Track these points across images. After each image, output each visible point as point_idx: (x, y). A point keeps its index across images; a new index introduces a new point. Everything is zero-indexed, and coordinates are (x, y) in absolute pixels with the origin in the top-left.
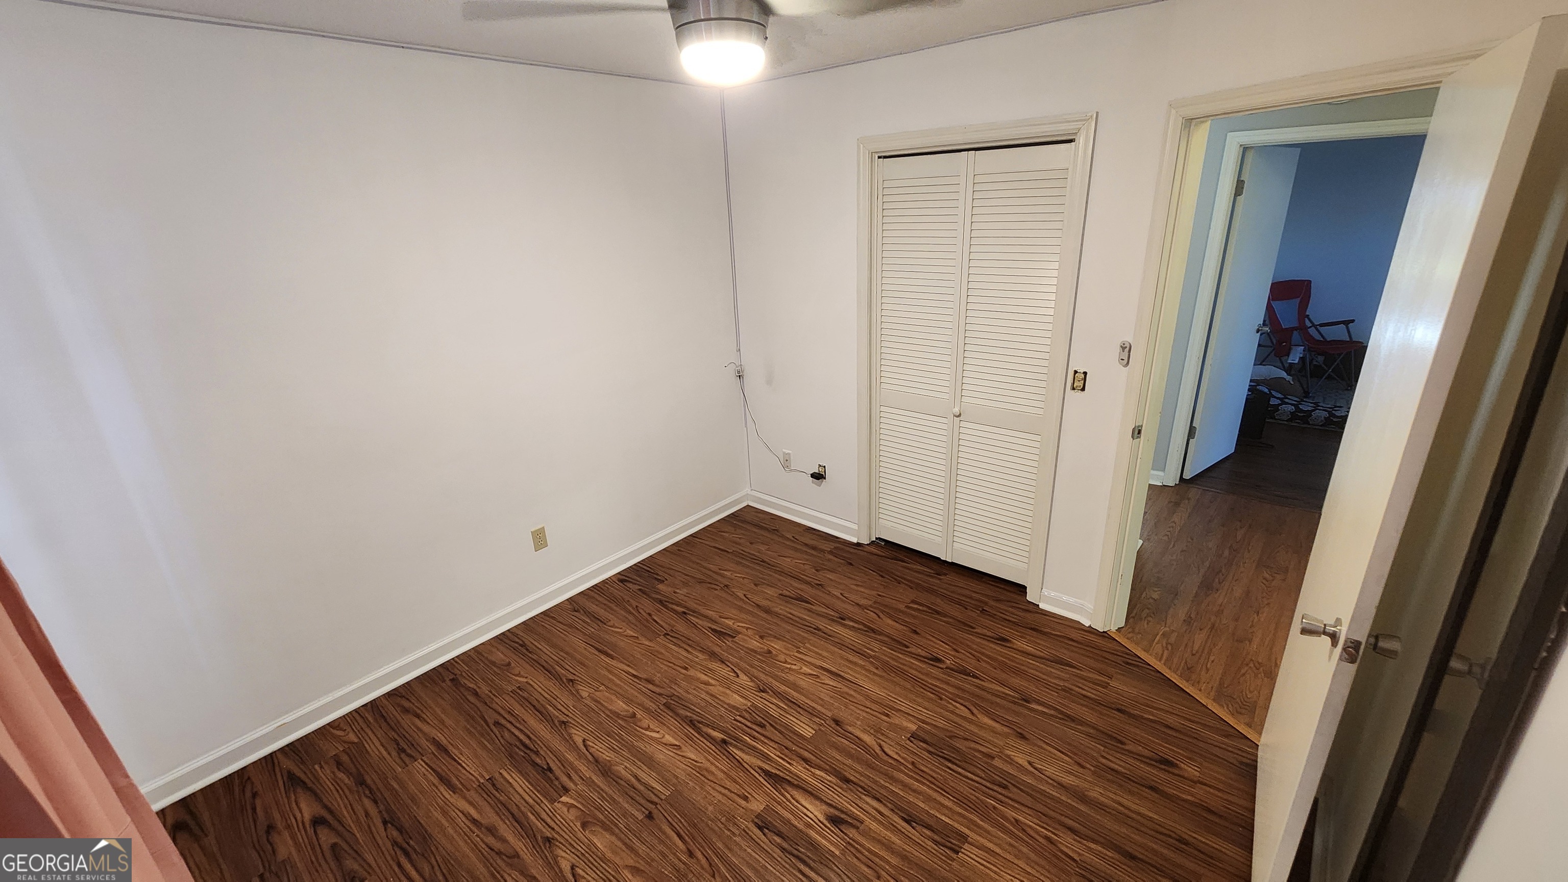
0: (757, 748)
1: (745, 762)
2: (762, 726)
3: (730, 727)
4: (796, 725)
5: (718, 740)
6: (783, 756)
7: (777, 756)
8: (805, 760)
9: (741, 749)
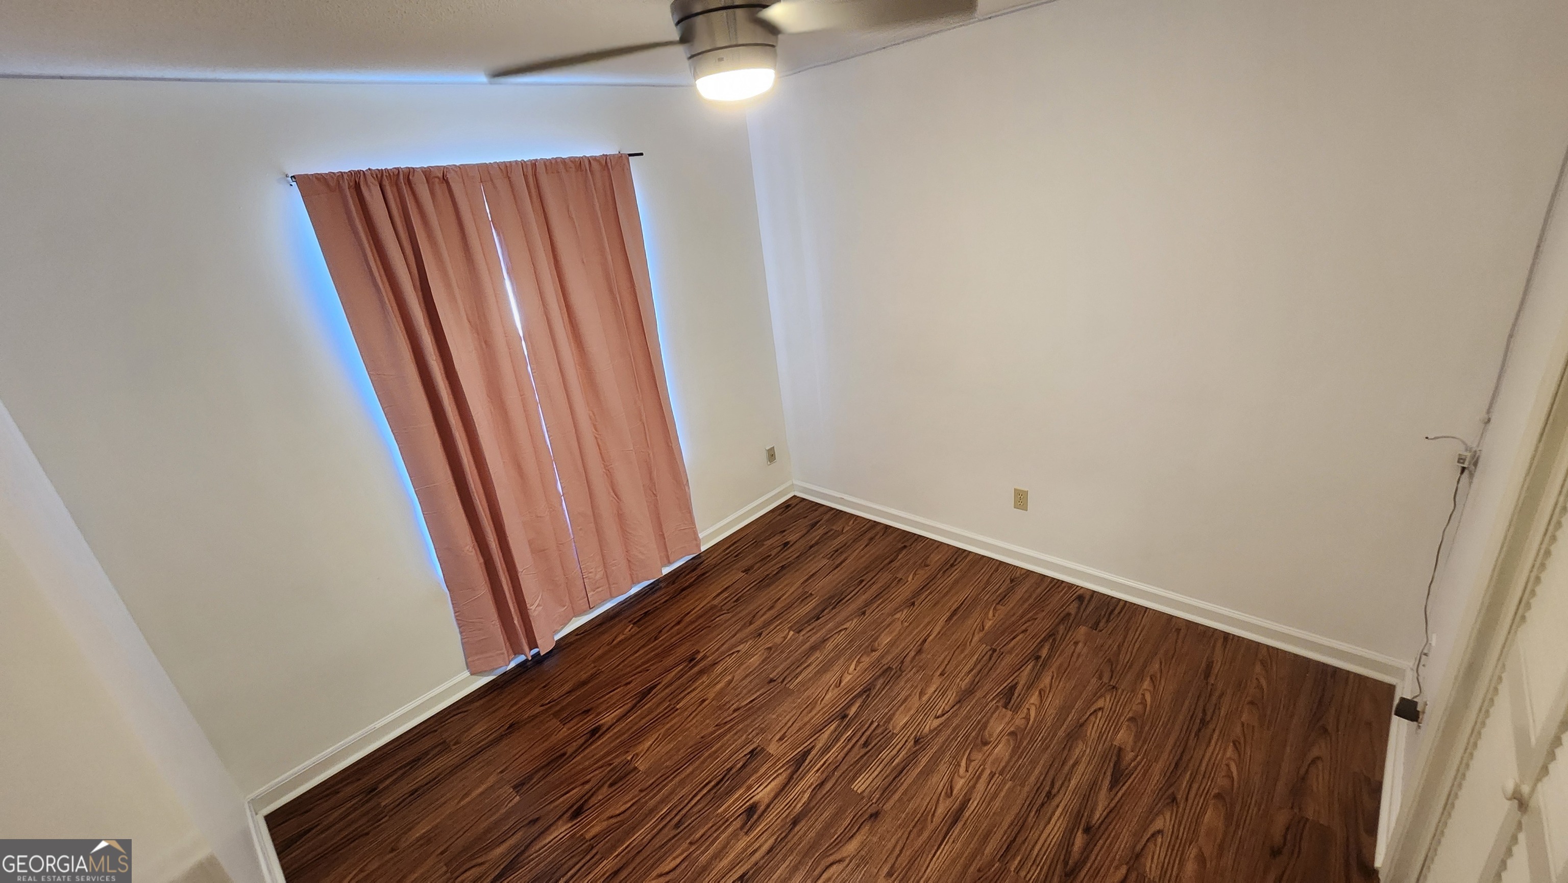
0: (837, 742)
1: (820, 735)
2: (866, 744)
3: (863, 719)
4: (867, 776)
5: (847, 712)
6: (827, 764)
7: (827, 760)
8: (822, 784)
9: (835, 730)
